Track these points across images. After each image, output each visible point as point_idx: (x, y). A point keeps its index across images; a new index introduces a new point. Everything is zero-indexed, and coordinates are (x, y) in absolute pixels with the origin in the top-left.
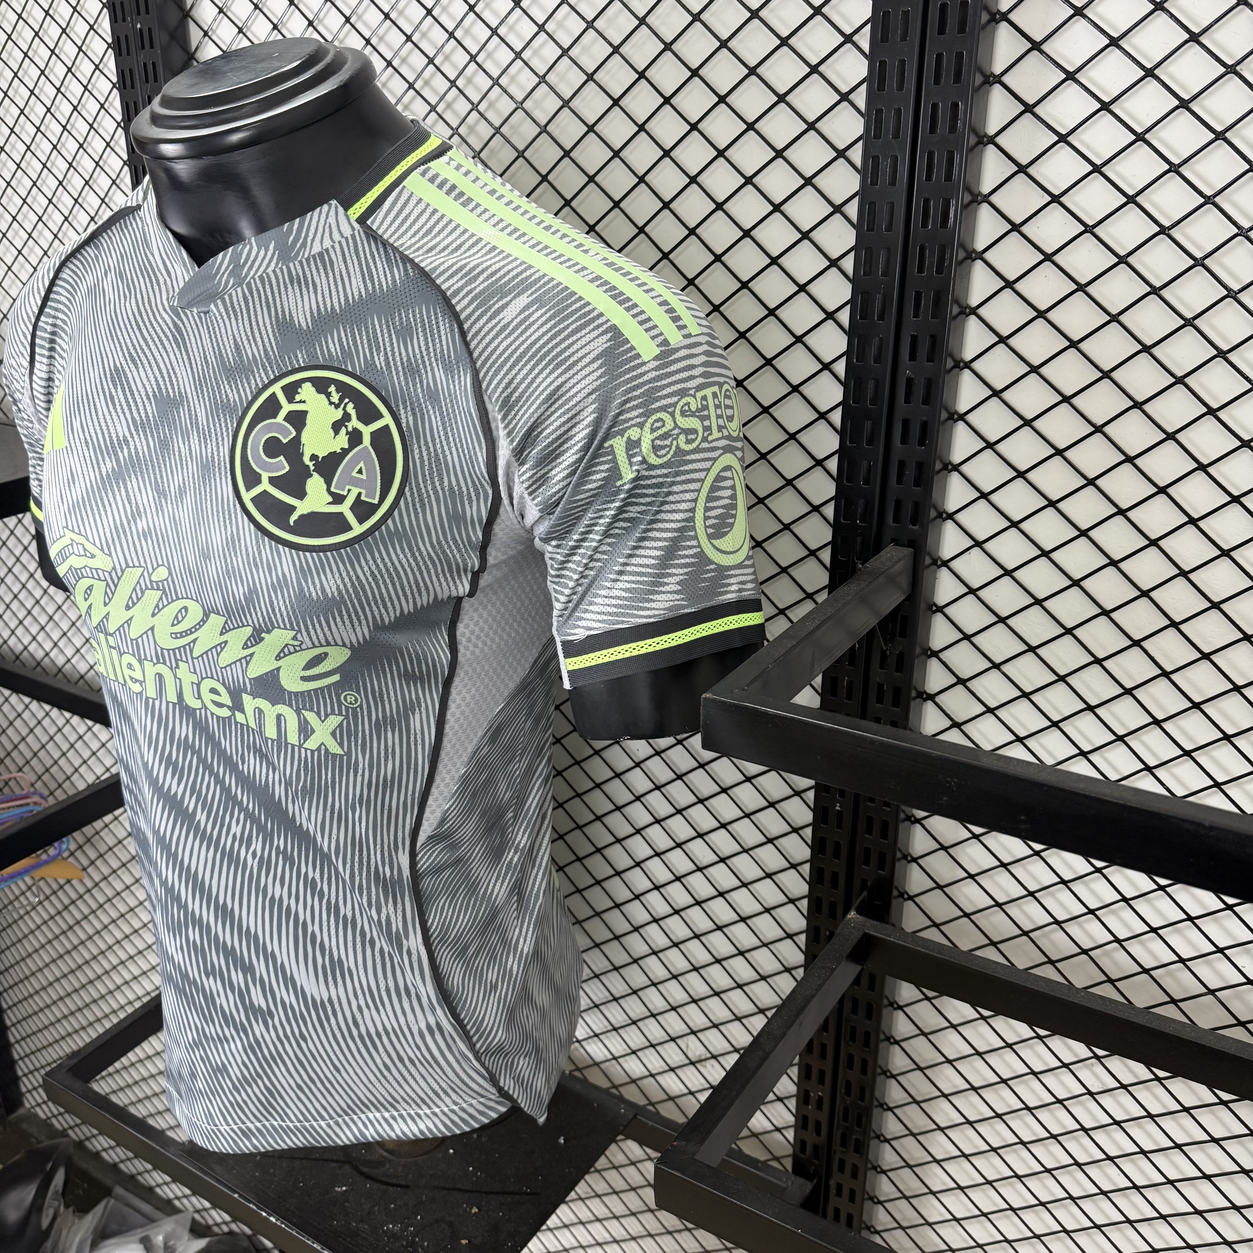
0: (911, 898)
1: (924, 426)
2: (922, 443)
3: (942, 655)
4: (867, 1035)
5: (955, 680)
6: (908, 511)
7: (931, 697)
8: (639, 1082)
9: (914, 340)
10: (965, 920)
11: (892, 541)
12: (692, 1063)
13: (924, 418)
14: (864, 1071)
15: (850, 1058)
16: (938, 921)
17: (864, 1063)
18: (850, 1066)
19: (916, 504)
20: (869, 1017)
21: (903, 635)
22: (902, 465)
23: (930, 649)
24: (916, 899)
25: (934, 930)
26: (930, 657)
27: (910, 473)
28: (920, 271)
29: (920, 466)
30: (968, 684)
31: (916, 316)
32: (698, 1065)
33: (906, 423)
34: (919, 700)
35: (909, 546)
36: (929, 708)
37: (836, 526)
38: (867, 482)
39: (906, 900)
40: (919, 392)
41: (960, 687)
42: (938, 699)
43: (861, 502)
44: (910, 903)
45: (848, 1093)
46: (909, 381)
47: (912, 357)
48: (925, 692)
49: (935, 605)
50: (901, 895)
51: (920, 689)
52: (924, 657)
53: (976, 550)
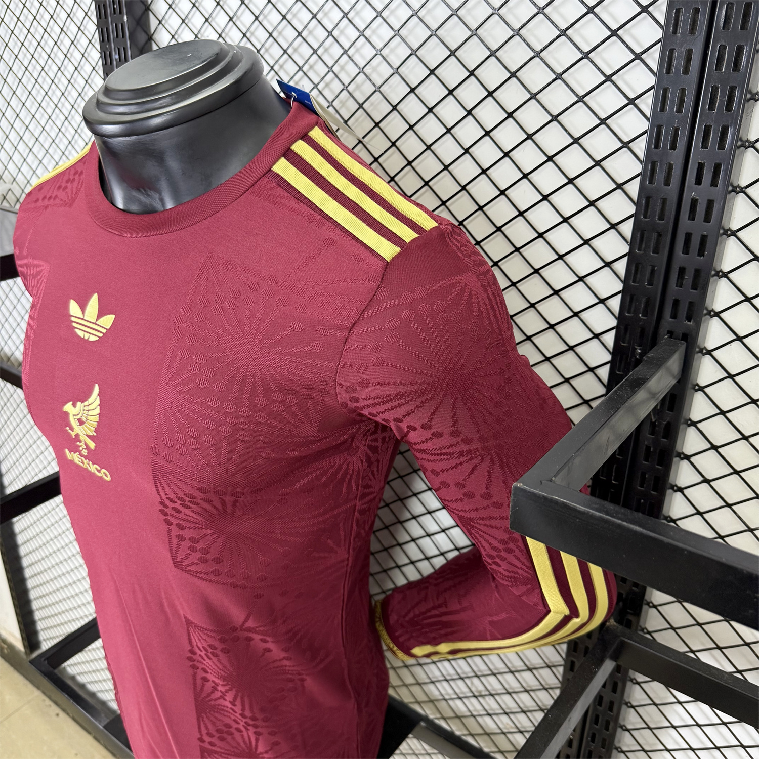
0: (655, 607)
1: (704, 239)
2: (701, 253)
3: (699, 425)
4: (612, 704)
5: (709, 446)
6: (683, 310)
7: (688, 458)
8: (436, 703)
9: (701, 167)
10: (698, 628)
11: (669, 332)
12: (475, 696)
13: (705, 233)
14: (607, 729)
15: (597, 717)
16: (675, 626)
17: (608, 723)
18: (596, 723)
19: (691, 304)
20: (614, 690)
21: (671, 409)
22: (682, 271)
23: (690, 420)
24: (659, 608)
25: (671, 631)
26: (689, 425)
27: (688, 278)
28: (711, 107)
29: (697, 272)
30: (720, 450)
31: (705, 145)
32: (480, 699)
33: (688, 236)
34: (678, 459)
35: (682, 340)
36: (685, 465)
37: (620, 318)
38: (650, 284)
39: (651, 607)
40: (701, 209)
41: (713, 451)
42: (692, 459)
43: (644, 300)
44: (654, 610)
45: (593, 741)
46: (694, 203)
47: (699, 181)
48: (683, 453)
49: (697, 385)
50: (648, 604)
51: (680, 451)
52: (685, 426)
53: (738, 342)
